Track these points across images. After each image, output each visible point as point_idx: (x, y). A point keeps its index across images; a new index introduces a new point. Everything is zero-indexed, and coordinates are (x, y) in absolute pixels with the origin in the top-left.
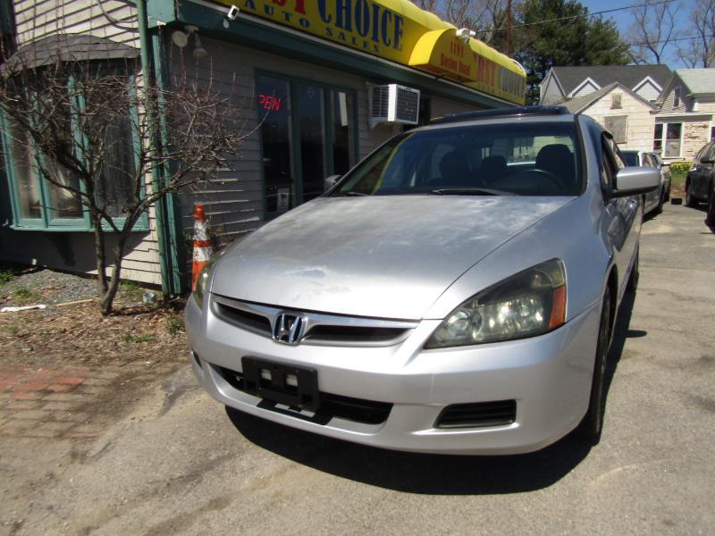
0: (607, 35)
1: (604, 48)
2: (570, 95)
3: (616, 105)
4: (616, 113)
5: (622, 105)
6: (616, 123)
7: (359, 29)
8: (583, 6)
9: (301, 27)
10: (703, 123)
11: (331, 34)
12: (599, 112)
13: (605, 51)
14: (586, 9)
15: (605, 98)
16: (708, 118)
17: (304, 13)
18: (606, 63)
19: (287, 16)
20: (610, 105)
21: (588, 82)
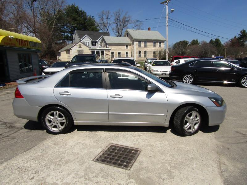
0: (93, 22)
1: (92, 26)
2: (81, 40)
3: (80, 47)
4: (80, 49)
5: (81, 47)
6: (81, 51)
8: (85, 12)
10: (109, 51)
12: (76, 48)
13: (92, 27)
14: (86, 13)
15: (77, 45)
16: (110, 50)
18: (93, 30)
20: (78, 46)
21: (86, 36)
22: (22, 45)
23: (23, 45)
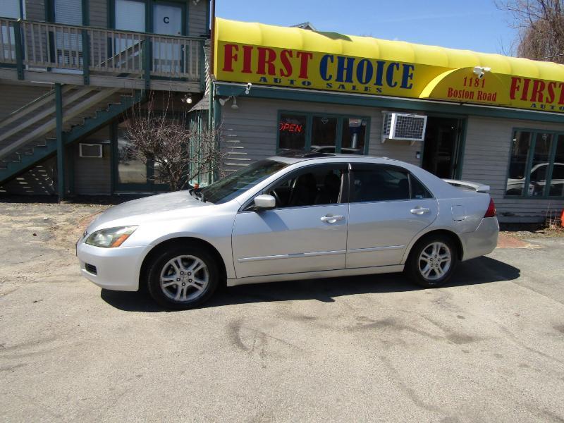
7: (360, 81)
9: (304, 86)
11: (331, 87)
17: (306, 78)
19: (292, 82)
22: (533, 99)
23: (540, 100)
